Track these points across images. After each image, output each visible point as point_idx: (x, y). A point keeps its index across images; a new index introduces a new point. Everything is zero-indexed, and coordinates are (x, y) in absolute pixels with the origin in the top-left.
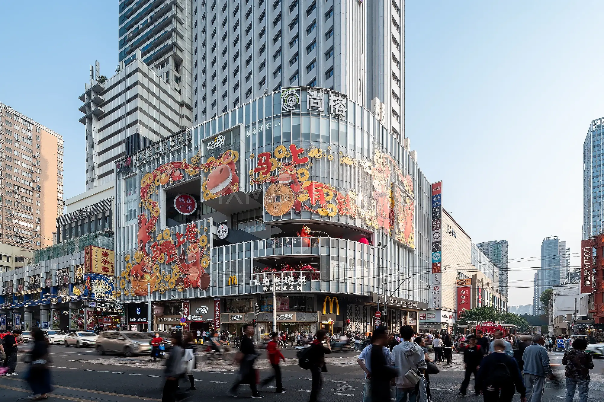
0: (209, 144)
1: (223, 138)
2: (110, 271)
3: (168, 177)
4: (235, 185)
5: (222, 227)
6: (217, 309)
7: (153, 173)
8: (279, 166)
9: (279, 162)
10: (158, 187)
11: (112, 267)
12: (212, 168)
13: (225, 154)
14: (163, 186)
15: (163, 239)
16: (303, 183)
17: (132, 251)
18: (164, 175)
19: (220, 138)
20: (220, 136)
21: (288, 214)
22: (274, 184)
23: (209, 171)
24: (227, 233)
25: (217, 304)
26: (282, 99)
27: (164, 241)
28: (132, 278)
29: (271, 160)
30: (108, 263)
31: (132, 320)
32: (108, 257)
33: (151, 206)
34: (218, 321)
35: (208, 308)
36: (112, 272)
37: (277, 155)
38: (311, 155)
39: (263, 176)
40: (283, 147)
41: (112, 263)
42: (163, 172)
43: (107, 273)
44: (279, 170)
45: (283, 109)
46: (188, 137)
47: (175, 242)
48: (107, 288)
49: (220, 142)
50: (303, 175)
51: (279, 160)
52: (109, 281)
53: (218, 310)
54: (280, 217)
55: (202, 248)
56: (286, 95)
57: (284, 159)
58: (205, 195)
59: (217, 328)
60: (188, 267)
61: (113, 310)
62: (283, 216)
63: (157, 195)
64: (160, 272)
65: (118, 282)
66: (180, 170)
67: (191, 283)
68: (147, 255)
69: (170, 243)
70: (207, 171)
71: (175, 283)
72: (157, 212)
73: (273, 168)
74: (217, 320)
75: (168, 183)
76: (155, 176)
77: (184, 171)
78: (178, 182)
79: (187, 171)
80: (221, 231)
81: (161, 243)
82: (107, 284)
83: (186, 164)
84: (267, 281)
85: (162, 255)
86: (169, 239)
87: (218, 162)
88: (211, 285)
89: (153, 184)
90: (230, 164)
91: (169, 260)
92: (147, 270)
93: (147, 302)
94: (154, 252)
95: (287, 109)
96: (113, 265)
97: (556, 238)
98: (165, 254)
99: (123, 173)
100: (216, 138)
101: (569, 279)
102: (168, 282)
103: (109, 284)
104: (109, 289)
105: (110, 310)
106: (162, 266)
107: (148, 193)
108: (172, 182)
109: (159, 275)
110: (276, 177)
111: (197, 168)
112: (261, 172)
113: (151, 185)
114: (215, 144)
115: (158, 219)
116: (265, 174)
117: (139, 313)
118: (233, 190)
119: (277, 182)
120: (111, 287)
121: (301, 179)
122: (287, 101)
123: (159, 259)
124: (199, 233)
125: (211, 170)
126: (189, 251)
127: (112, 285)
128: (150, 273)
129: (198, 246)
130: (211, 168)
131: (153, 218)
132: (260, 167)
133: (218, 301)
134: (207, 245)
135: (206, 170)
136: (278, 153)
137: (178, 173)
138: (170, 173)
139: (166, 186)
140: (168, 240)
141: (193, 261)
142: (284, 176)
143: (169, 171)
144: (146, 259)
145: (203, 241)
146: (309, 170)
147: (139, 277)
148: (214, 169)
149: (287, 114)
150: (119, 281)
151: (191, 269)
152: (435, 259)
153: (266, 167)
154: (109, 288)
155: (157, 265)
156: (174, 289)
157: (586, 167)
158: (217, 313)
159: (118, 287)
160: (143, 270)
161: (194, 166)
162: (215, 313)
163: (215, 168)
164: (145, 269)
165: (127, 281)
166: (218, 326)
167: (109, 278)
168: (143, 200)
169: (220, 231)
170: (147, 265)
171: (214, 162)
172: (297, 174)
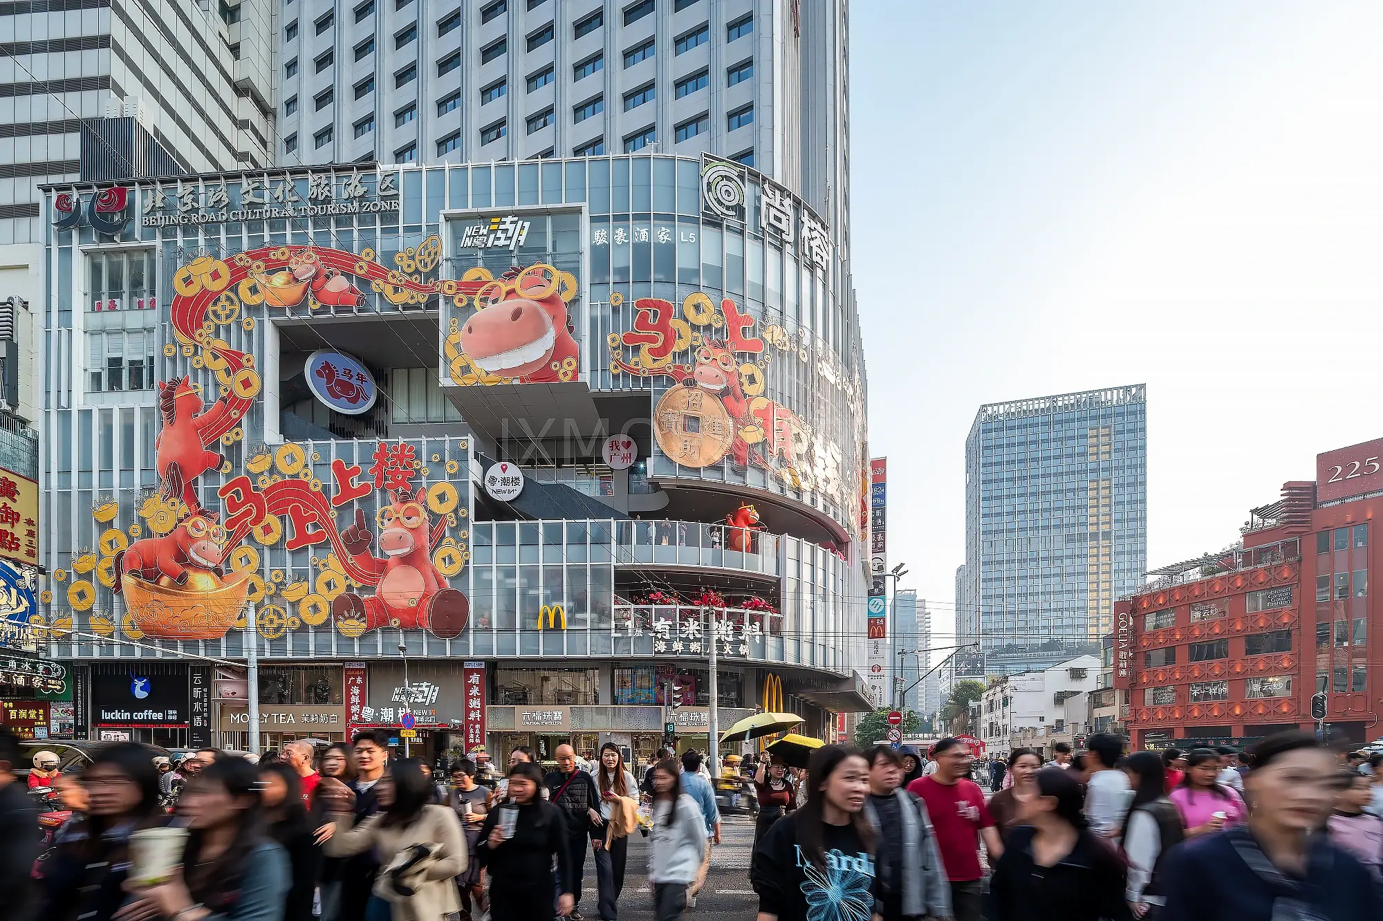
0: (468, 231)
1: (523, 228)
2: (23, 549)
3: (300, 287)
4: (565, 361)
5: (504, 471)
6: (474, 691)
7: (230, 263)
8: (695, 343)
9: (696, 334)
10: (254, 310)
11: (31, 534)
12: (484, 300)
13: (526, 271)
14: (273, 310)
15: (273, 470)
16: (752, 398)
17: (128, 493)
18: (279, 279)
19: (512, 223)
20: (510, 219)
21: (717, 468)
22: (681, 384)
23: (470, 305)
24: (519, 489)
25: (475, 679)
26: (705, 181)
27: (280, 480)
28: (128, 580)
29: (675, 323)
30: (18, 520)
31: (106, 716)
32: (15, 501)
33: (222, 363)
34: (478, 726)
35: (437, 689)
36: (31, 553)
37: (691, 314)
38: (768, 337)
39: (650, 358)
40: (707, 300)
41: (30, 522)
42: (274, 268)
43: (13, 554)
44: (695, 353)
45: (707, 207)
46: (384, 190)
47: (326, 489)
48: (14, 603)
49: (510, 234)
50: (752, 380)
51: (695, 328)
52: (19, 582)
53: (477, 697)
54: (697, 470)
55: (435, 518)
56: (715, 175)
57: (708, 327)
58: (456, 367)
59: (474, 744)
60: (382, 568)
61: (28, 679)
62: (705, 469)
63: (250, 334)
64: (260, 572)
65: (54, 590)
66: (349, 277)
67: (394, 612)
68: (202, 513)
69: (308, 489)
70: (465, 303)
71: (325, 611)
72: (246, 384)
73: (680, 346)
74: (475, 722)
75: (299, 306)
76: (239, 273)
77: (364, 282)
78: (337, 312)
79: (377, 285)
80: (499, 479)
81: (266, 483)
82: (14, 591)
83: (371, 265)
84: (663, 627)
85: (271, 519)
86: (301, 475)
87: (505, 288)
88: (471, 626)
89: (232, 295)
90: (549, 302)
91: (302, 538)
92: (204, 562)
93: (245, 661)
94: (233, 506)
95: (719, 210)
96: (31, 528)
97: (913, 592)
98: (283, 519)
99: (82, 232)
100: (497, 220)
101: (954, 663)
102: (294, 605)
103: (19, 592)
104: (21, 609)
105: (21, 681)
106: (267, 552)
107: (207, 318)
108: (313, 305)
109: (256, 580)
110: (688, 368)
111: (418, 285)
112: (646, 347)
113: (223, 297)
114: (492, 236)
115: (254, 409)
116: (658, 353)
117: (140, 694)
118: (561, 376)
119: (691, 383)
120: (25, 603)
121: (748, 389)
122: (718, 192)
123: (257, 531)
124: (425, 472)
125: (476, 303)
126: (386, 521)
127: (29, 594)
128: (218, 572)
129: (421, 509)
130: (477, 297)
131: (231, 400)
132: (643, 333)
133: (477, 671)
134: (456, 511)
135: (461, 300)
136: (692, 311)
137: (338, 284)
138: (306, 277)
139: (288, 313)
140: (297, 475)
141: (399, 552)
142: (709, 372)
143: (305, 268)
144: (195, 525)
145: (442, 498)
146: (764, 372)
147: (165, 581)
148: (490, 304)
149: (714, 222)
150: (64, 585)
151: (396, 572)
152: (874, 610)
153: (661, 338)
154: (18, 605)
155: (246, 549)
156: (323, 628)
157: (970, 482)
158: (475, 703)
159: (54, 602)
160: (181, 557)
161: (408, 278)
162: (467, 703)
163: (495, 301)
164: (193, 555)
165: (104, 590)
166: (478, 741)
167: (18, 572)
168: (181, 338)
169: (493, 480)
170: (202, 543)
171: (490, 284)
172: (740, 375)
